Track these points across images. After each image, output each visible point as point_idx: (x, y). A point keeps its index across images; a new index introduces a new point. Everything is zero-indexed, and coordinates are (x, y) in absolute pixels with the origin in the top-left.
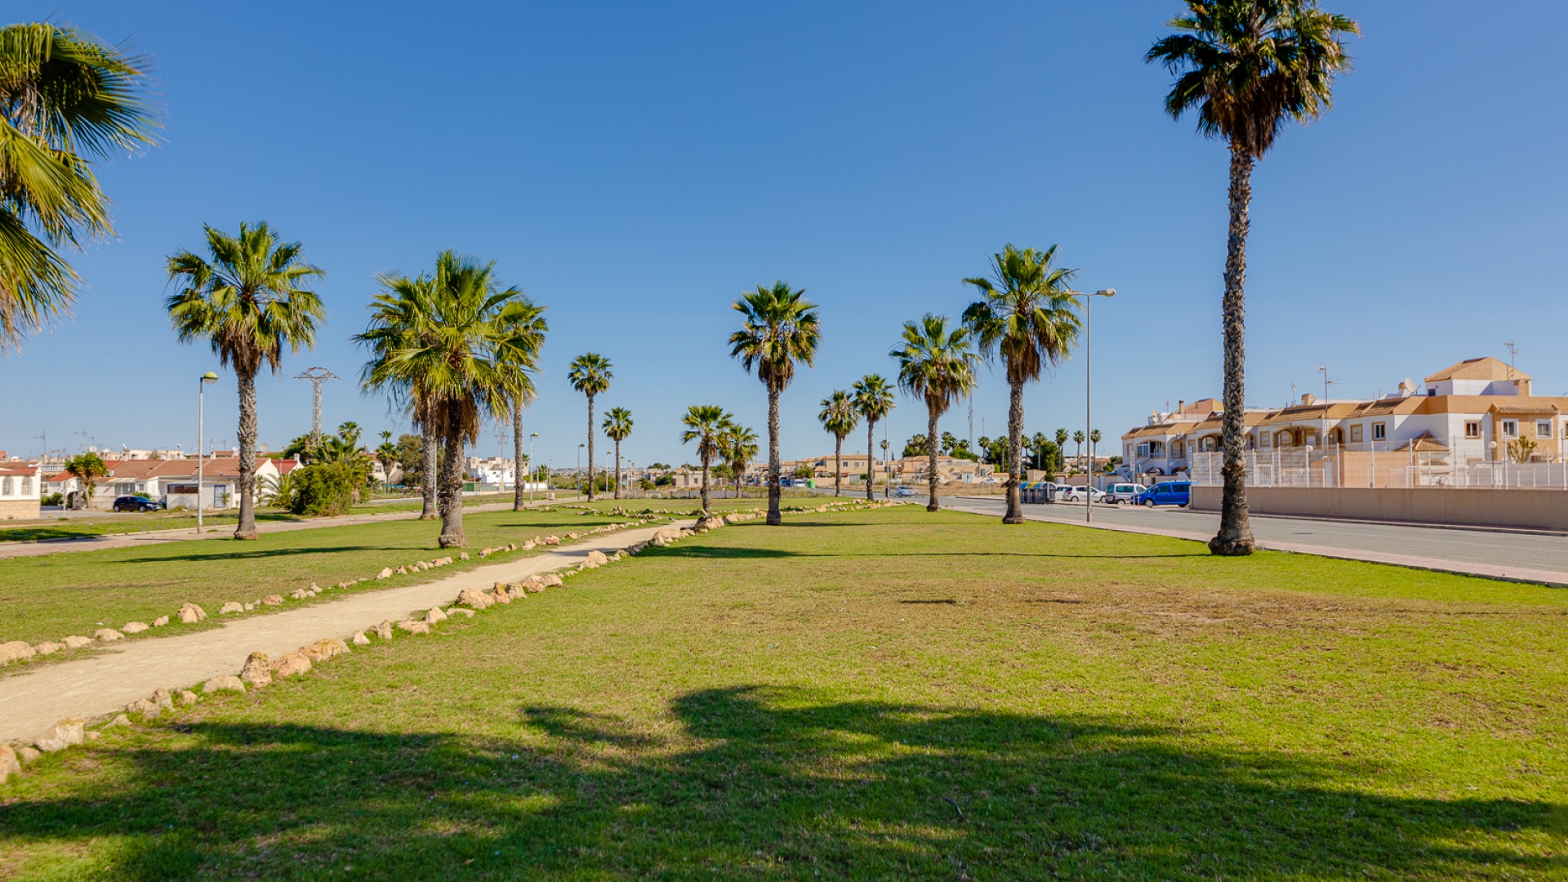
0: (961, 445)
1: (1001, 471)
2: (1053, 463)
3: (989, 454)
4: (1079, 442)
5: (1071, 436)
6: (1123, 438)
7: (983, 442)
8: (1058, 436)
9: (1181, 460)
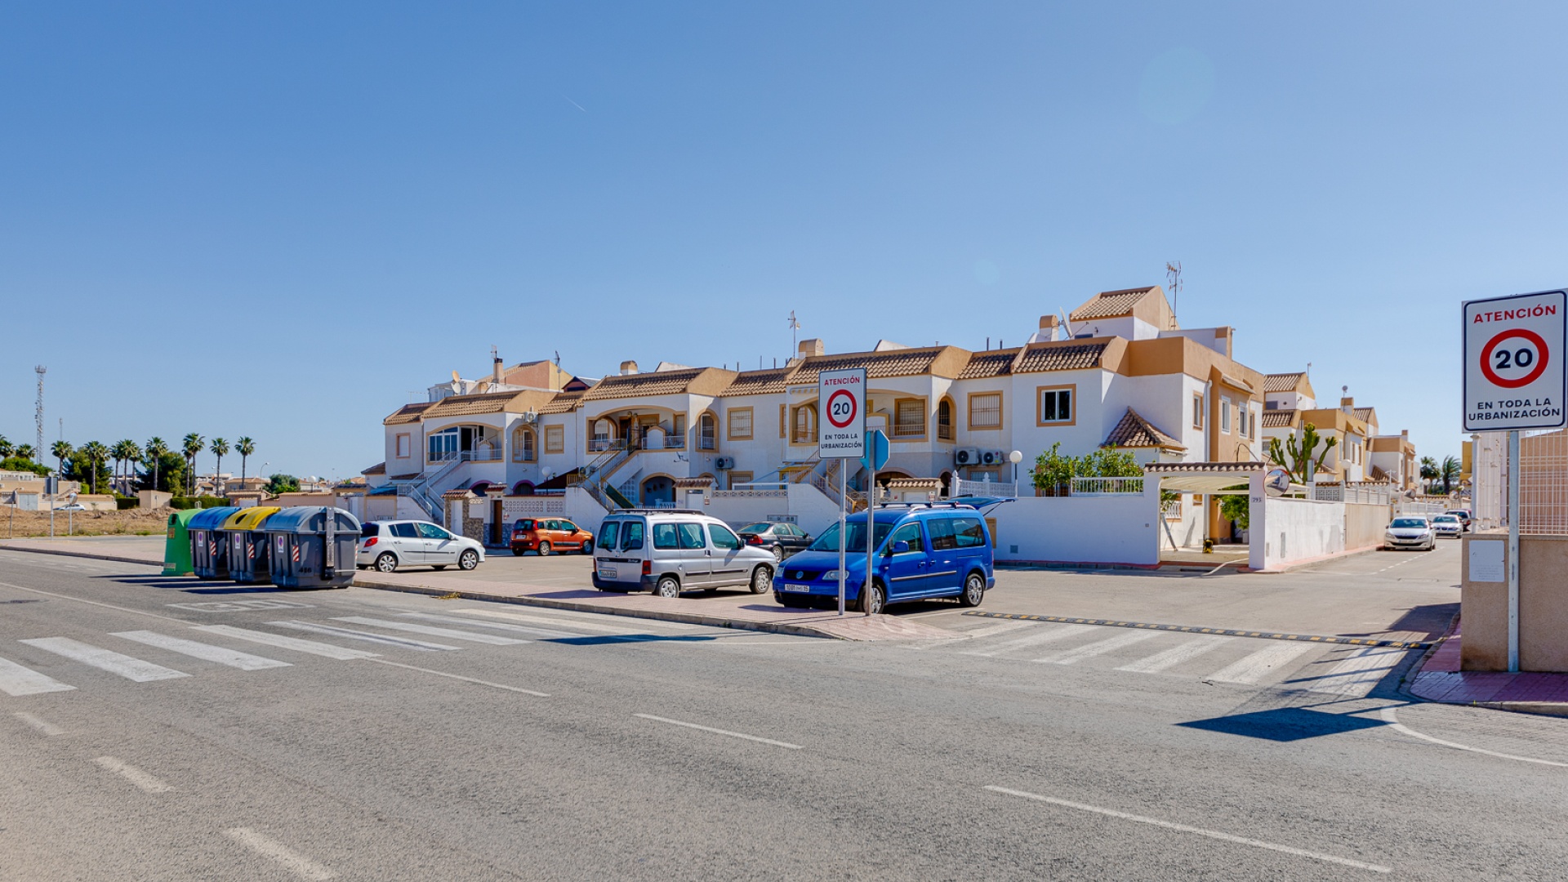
0: (19, 453)
1: (91, 493)
2: (177, 482)
3: (71, 468)
4: (219, 454)
5: (208, 444)
6: (387, 423)
7: (59, 450)
8: (187, 444)
9: (529, 466)
